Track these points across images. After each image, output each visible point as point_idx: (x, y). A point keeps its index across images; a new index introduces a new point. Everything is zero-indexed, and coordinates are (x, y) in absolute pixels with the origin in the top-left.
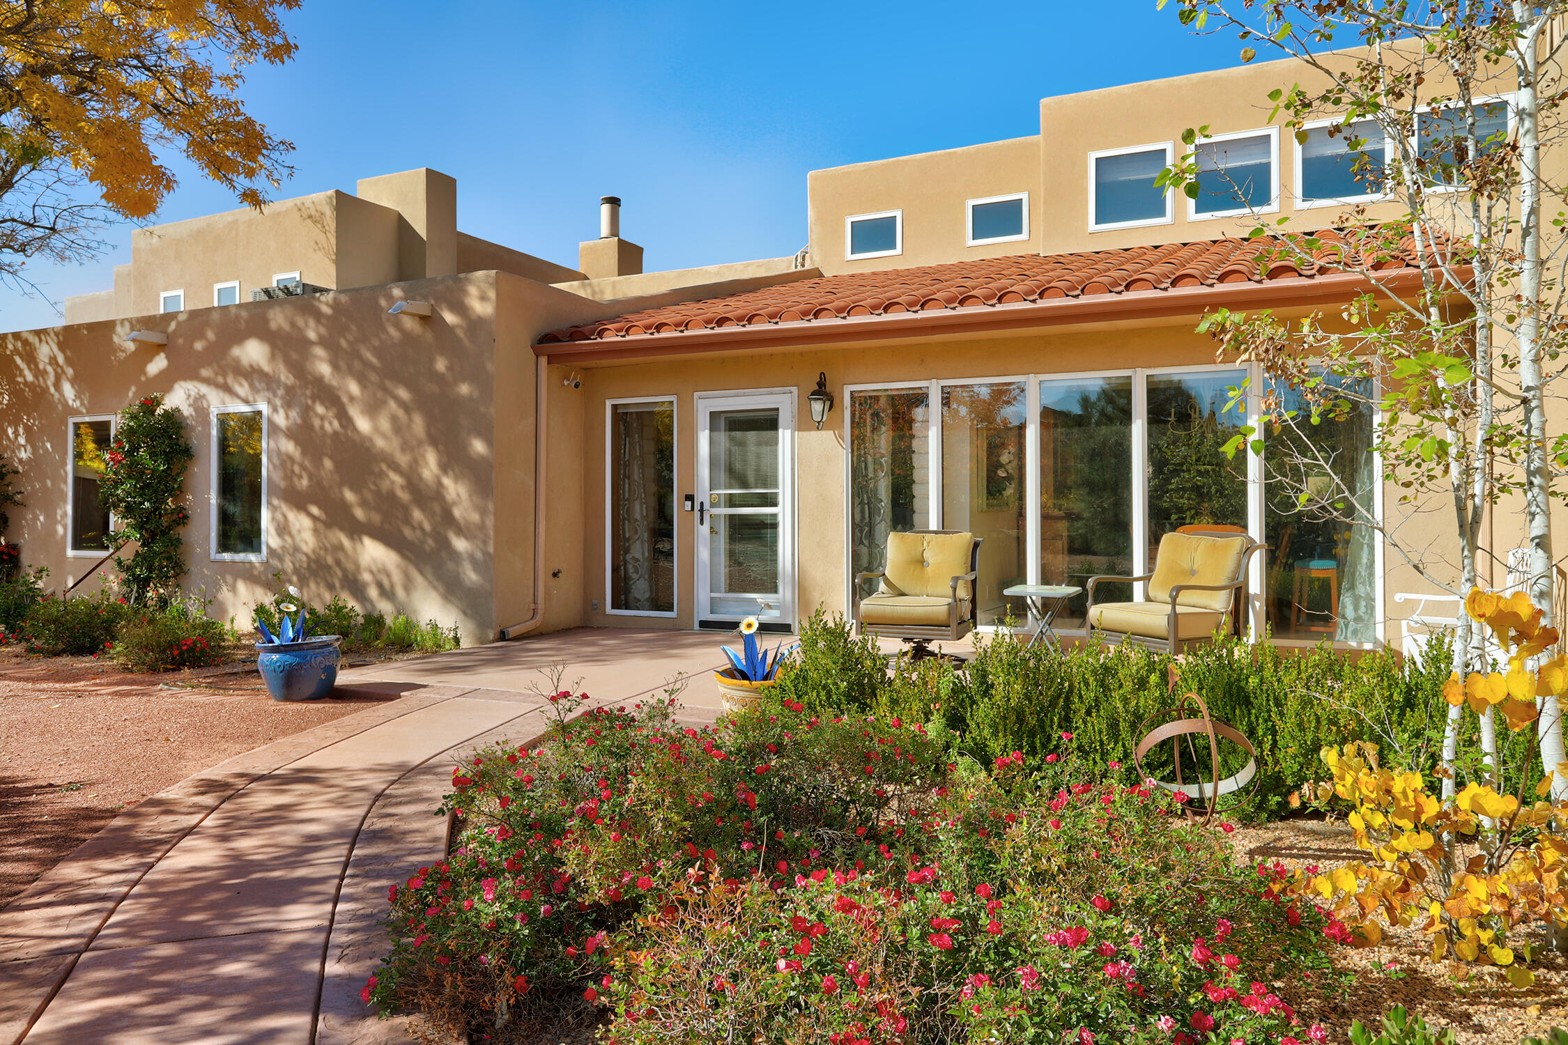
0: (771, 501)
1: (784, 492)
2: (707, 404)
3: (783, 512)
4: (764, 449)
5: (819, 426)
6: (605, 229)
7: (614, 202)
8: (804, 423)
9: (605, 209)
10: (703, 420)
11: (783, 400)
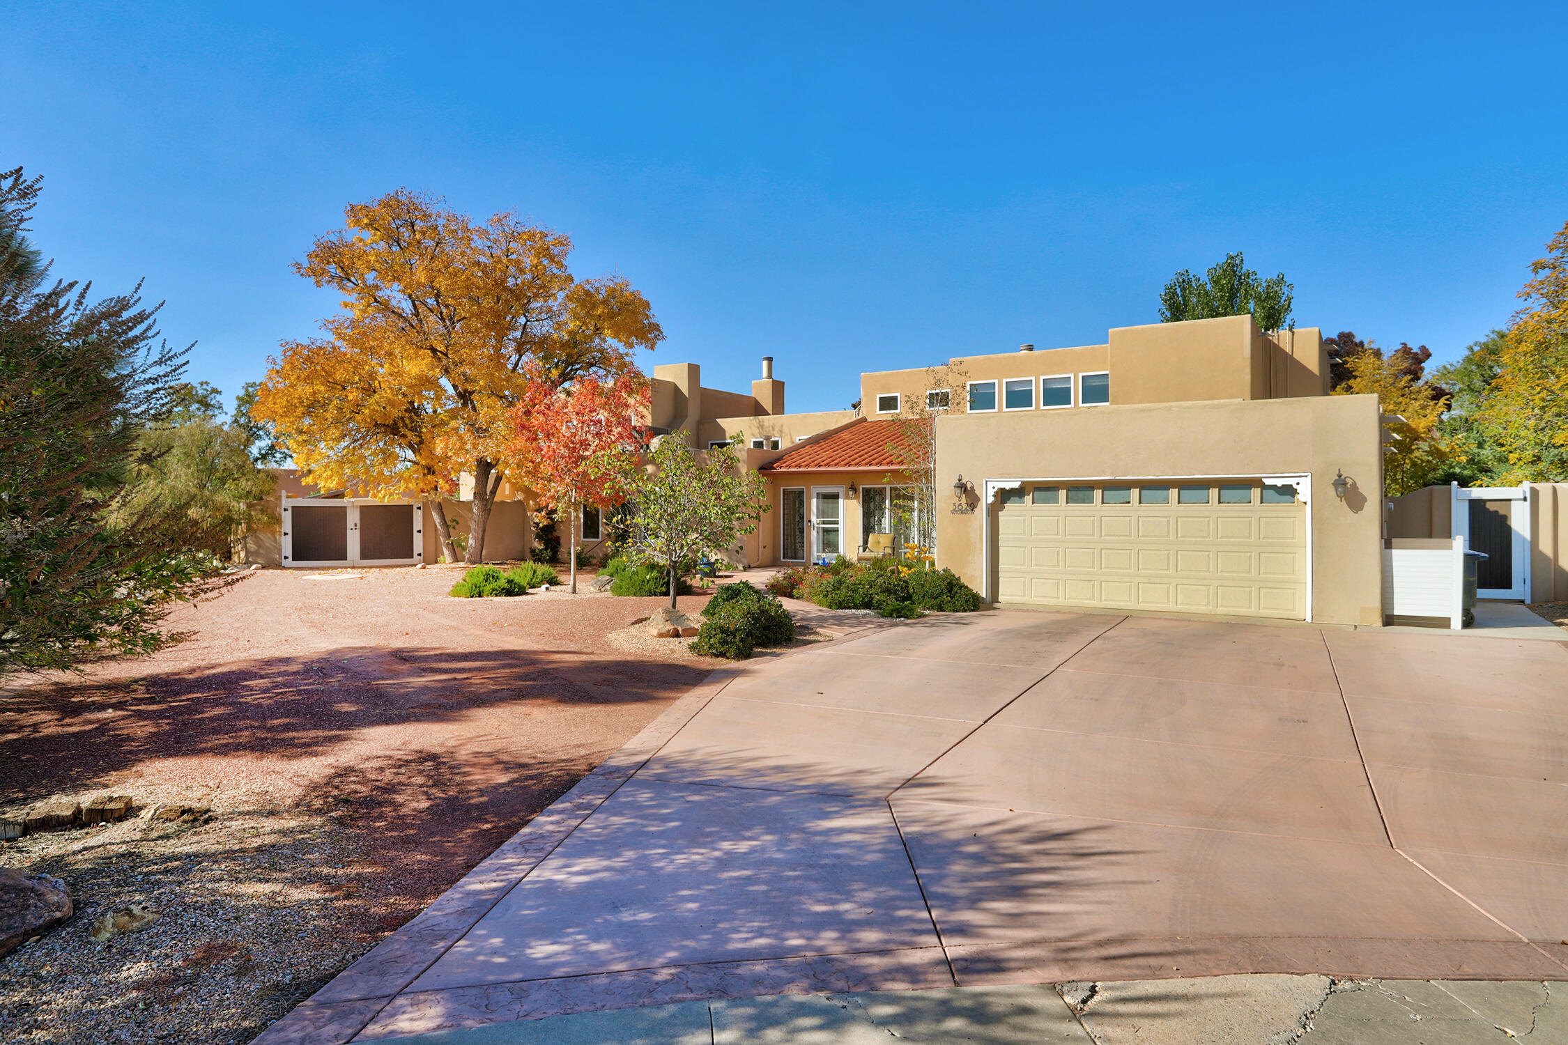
0: (837, 523)
1: (841, 519)
2: (816, 490)
3: (840, 526)
4: (835, 505)
5: (851, 499)
6: (765, 373)
7: (770, 359)
8: (847, 497)
9: (765, 363)
10: (814, 494)
11: (840, 490)
